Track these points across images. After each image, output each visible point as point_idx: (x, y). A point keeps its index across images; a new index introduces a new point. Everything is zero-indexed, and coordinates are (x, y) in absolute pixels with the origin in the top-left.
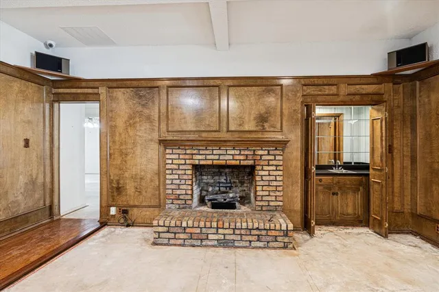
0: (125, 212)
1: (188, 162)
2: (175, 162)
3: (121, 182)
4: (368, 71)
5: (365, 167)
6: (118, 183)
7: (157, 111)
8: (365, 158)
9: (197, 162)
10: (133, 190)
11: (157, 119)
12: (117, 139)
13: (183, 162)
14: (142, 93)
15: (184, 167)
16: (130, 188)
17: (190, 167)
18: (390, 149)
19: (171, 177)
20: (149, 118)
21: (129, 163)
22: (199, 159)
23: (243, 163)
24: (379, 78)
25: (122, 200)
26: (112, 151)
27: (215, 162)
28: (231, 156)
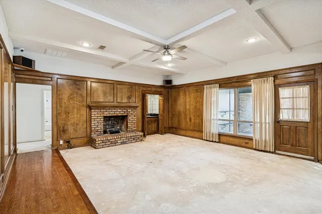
0: (68, 142)
1: (102, 115)
2: (96, 115)
3: (66, 127)
4: (159, 85)
5: (158, 115)
6: (64, 128)
7: (85, 92)
8: (157, 112)
9: (105, 115)
10: (72, 130)
11: (85, 96)
12: (63, 105)
13: (99, 115)
14: (78, 83)
15: (100, 117)
16: (71, 129)
17: (103, 117)
18: (164, 108)
19: (94, 122)
20: (81, 95)
21: (70, 117)
22: (107, 114)
23: (123, 115)
24: (161, 87)
25: (66, 137)
26: (60, 112)
27: (113, 115)
28: (119, 112)
